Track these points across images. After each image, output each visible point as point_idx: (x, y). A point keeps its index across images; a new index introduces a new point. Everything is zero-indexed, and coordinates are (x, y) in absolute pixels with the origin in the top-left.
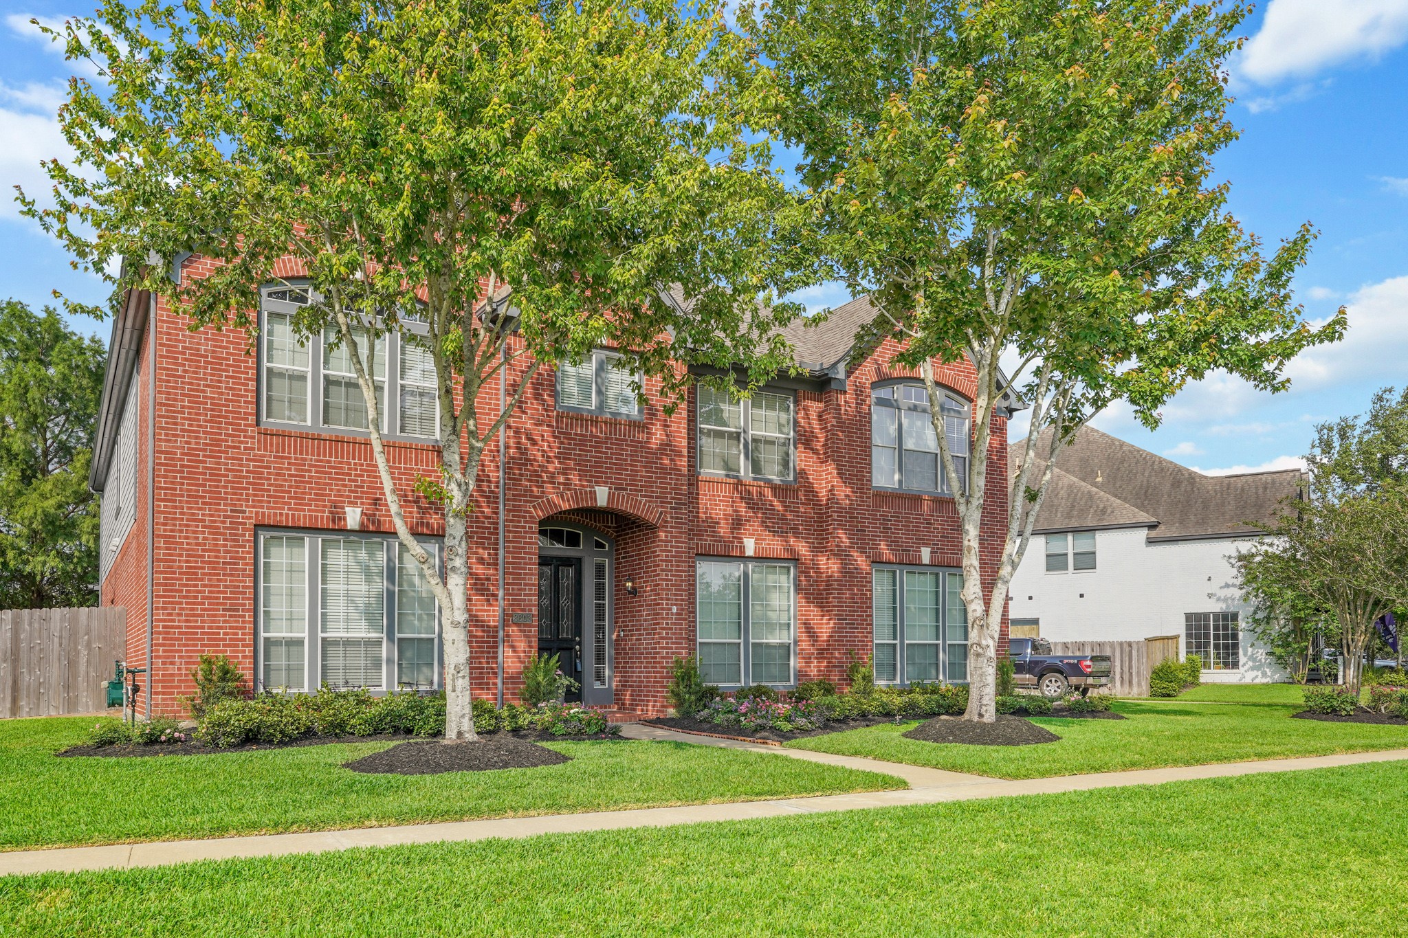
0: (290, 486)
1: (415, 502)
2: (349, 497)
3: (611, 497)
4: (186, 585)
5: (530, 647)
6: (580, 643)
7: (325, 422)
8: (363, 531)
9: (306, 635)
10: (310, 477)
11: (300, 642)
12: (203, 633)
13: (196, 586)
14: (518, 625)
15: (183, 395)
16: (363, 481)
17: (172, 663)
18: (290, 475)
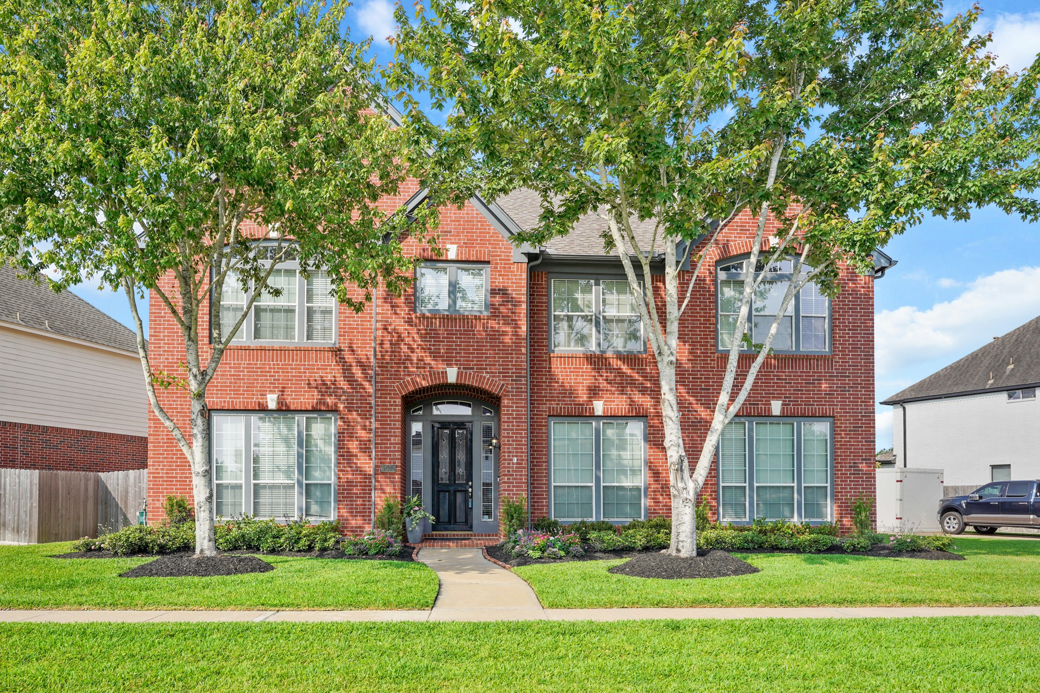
0: (231, 383)
1: (316, 388)
2: (269, 387)
3: (459, 375)
4: (166, 450)
5: (395, 489)
6: (471, 487)
7: (255, 338)
8: (279, 410)
9: (243, 482)
10: (244, 375)
11: (240, 487)
12: (177, 481)
13: (172, 451)
14: (383, 473)
15: (164, 328)
16: (279, 376)
17: (158, 500)
18: (231, 375)
